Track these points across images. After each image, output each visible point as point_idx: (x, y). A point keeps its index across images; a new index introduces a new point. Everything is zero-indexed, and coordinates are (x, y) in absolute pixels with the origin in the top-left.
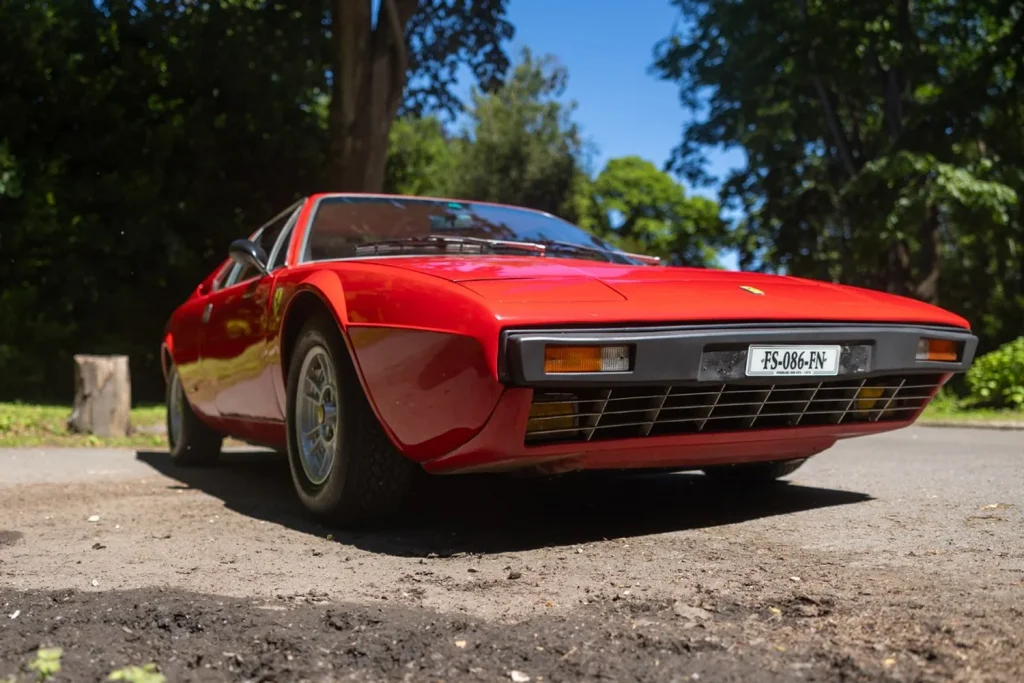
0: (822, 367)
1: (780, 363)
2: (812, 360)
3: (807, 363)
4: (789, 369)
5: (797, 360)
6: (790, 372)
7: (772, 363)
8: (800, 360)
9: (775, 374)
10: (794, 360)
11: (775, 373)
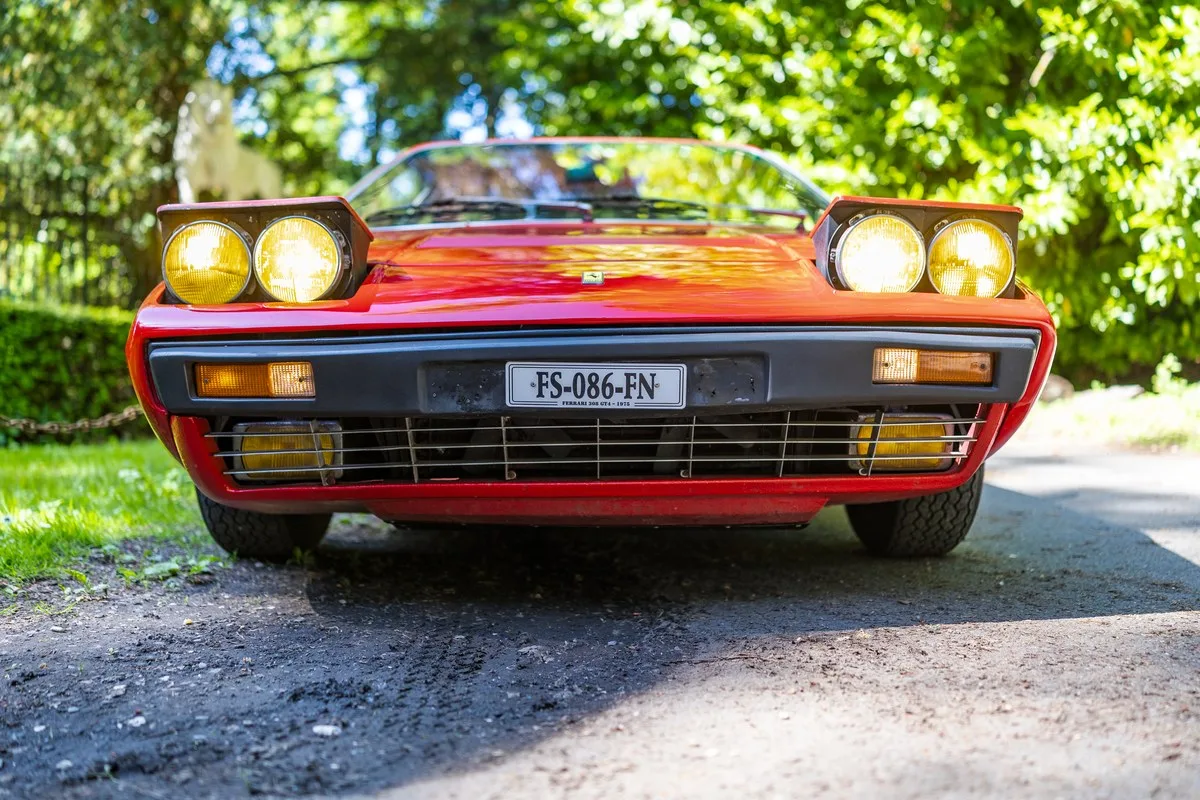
0: (652, 397)
1: (567, 389)
2: (629, 385)
3: (619, 390)
4: (586, 398)
5: (599, 385)
6: (587, 402)
7: (552, 388)
8: (605, 385)
9: (560, 405)
10: (593, 385)
11: (559, 403)
